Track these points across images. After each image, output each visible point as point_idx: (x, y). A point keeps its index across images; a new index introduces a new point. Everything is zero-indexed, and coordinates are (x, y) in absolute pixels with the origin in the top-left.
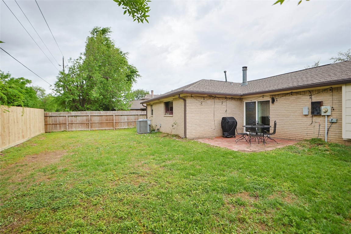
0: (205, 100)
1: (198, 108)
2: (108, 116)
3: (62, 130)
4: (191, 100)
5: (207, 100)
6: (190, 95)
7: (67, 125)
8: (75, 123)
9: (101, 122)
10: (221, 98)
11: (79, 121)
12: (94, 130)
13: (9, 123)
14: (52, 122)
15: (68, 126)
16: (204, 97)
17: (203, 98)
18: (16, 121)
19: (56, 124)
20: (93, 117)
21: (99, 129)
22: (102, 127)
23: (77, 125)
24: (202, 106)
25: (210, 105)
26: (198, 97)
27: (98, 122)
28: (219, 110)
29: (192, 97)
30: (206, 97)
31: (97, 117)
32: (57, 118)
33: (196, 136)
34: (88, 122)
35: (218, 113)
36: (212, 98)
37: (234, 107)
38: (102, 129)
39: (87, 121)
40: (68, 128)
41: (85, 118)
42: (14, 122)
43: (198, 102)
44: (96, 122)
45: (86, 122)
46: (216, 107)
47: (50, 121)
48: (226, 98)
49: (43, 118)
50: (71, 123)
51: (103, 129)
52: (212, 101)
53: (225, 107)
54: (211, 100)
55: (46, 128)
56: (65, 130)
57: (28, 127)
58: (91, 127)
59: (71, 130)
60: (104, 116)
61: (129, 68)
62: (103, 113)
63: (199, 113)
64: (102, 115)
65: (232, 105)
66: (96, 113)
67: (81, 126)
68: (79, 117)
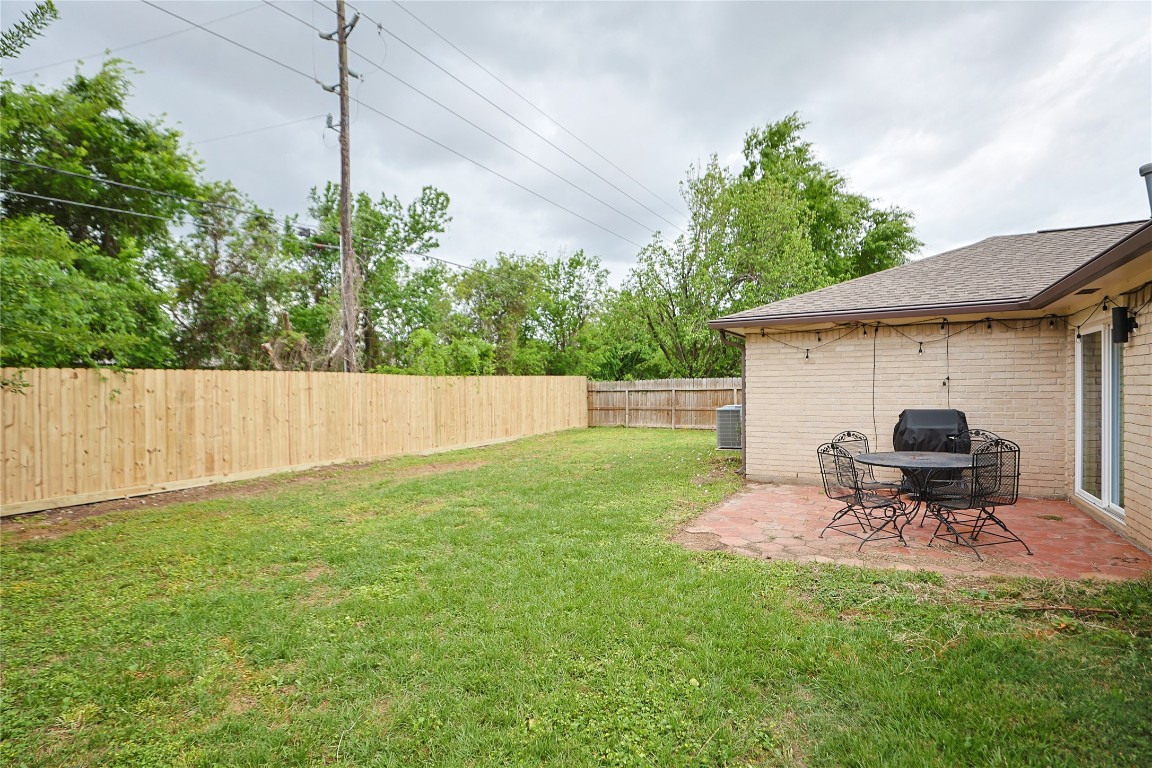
0: (824, 342)
1: (792, 373)
2: (720, 393)
3: (618, 424)
4: (765, 346)
5: (838, 342)
6: (758, 331)
7: (627, 411)
8: (644, 407)
9: (700, 408)
10: (914, 328)
11: (652, 404)
12: (682, 429)
13: (465, 406)
14: (601, 404)
15: (629, 415)
16: (818, 332)
17: (814, 337)
18: (484, 402)
19: (608, 410)
20: (683, 393)
21: (697, 427)
22: (704, 423)
23: (648, 413)
24: (809, 367)
25: (849, 360)
26: (792, 332)
27: (694, 408)
28: (903, 377)
29: (763, 335)
30: (831, 330)
31: (691, 393)
32: (610, 394)
33: (786, 474)
34: (670, 408)
35: (897, 389)
36: (861, 330)
37: (1009, 361)
38: (703, 427)
39: (668, 404)
40: (629, 422)
41: (664, 396)
42: (481, 404)
43: (794, 350)
44: (690, 408)
45: (666, 407)
46: (883, 365)
47: (598, 401)
48: (944, 324)
49: (584, 395)
50: (635, 407)
51: (707, 427)
52: (864, 342)
53: (939, 363)
54: (855, 341)
55: (590, 418)
56: (623, 423)
57: (524, 413)
58: (678, 421)
59: (633, 425)
60: (708, 393)
61: (879, 218)
62: (706, 383)
63: (797, 390)
64: (704, 388)
65: (990, 356)
66: (688, 384)
67: (654, 417)
68: (652, 394)
